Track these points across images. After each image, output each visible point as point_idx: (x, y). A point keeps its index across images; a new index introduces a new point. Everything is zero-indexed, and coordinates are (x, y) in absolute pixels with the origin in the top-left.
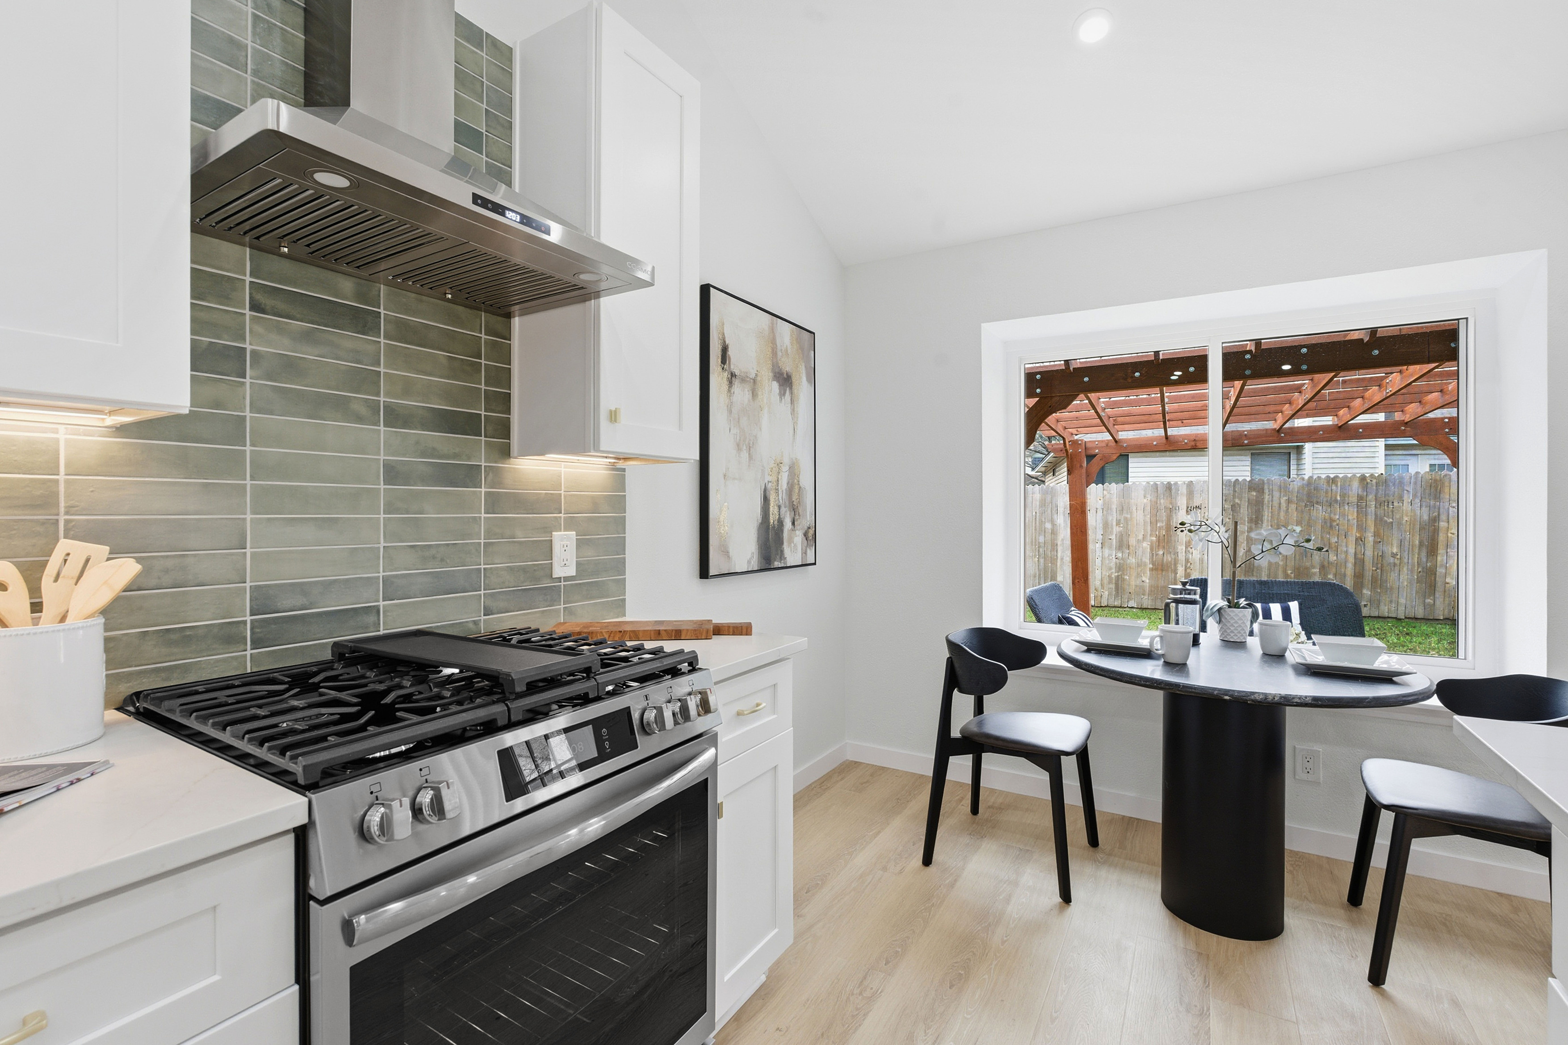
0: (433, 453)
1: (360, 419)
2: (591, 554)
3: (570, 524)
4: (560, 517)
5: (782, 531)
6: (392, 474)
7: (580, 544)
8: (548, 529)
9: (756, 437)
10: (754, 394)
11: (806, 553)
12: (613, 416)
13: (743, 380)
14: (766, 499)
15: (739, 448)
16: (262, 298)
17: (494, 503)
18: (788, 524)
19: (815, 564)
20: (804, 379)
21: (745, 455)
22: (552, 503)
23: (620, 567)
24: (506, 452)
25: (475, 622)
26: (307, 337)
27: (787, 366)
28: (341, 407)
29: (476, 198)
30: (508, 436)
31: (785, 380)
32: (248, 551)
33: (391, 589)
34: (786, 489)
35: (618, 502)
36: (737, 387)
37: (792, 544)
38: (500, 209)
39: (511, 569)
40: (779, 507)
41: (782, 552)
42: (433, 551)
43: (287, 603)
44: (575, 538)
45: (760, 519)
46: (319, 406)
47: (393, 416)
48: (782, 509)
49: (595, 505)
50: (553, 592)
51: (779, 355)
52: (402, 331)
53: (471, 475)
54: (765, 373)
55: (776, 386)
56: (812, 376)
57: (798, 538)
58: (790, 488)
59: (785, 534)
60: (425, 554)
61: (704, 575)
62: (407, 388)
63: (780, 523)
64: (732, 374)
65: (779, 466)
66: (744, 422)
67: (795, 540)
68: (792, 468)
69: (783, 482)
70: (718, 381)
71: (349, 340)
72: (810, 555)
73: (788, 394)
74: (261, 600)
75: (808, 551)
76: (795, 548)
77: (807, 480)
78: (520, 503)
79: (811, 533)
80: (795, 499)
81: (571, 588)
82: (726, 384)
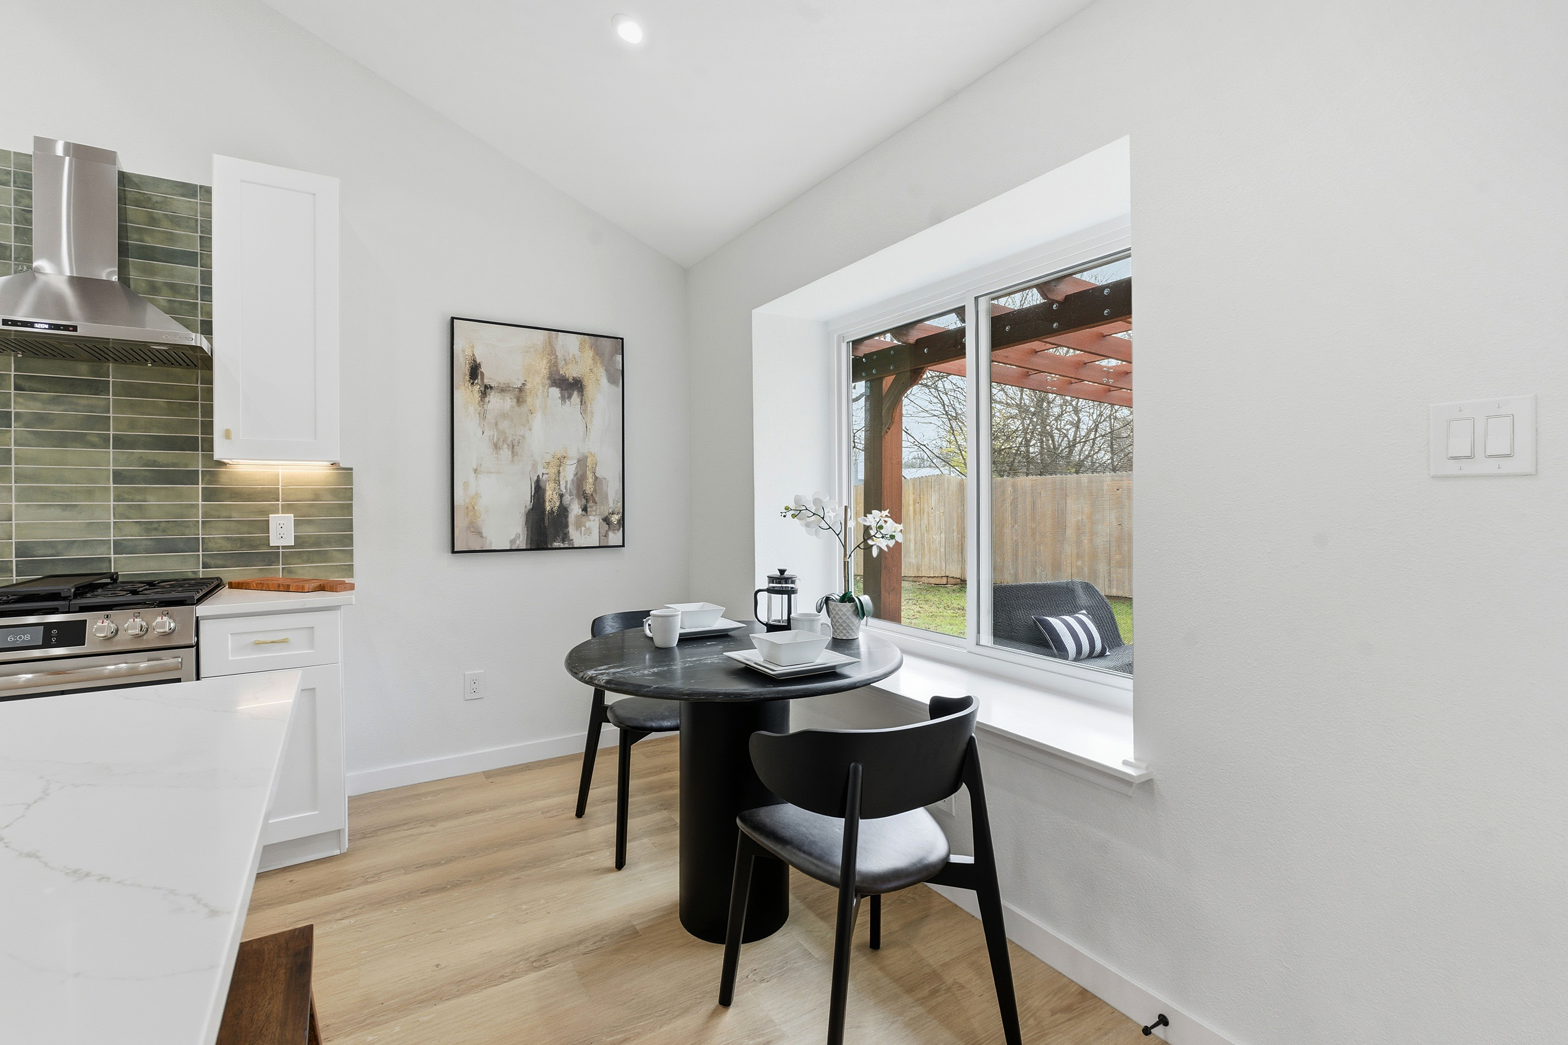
0: (154, 463)
1: (94, 446)
2: (309, 531)
3: (287, 509)
4: (278, 504)
5: (566, 517)
6: (119, 477)
7: (297, 523)
8: (266, 512)
9: (523, 437)
10: (520, 400)
11: (606, 536)
13: (503, 390)
14: (539, 488)
15: (496, 447)
16: (22, 383)
17: (209, 495)
18: (575, 510)
19: (623, 546)
20: (604, 381)
21: (506, 452)
22: (271, 494)
23: (347, 540)
24: (214, 460)
25: (194, 572)
26: (54, 401)
27: (571, 372)
28: (80, 440)
29: (6, 322)
31: (570, 386)
32: (14, 522)
33: (119, 547)
34: (573, 480)
35: (348, 493)
36: (494, 397)
37: (583, 528)
38: (29, 324)
39: (228, 538)
40: (561, 494)
41: (566, 534)
42: (156, 526)
44: (293, 519)
45: (529, 505)
46: (63, 440)
47: (120, 443)
48: (567, 499)
49: (317, 495)
50: (272, 556)
51: (561, 363)
52: (126, 390)
53: (190, 477)
54: (538, 382)
55: (555, 392)
56: (619, 377)
57: (594, 523)
58: (580, 480)
59: (571, 519)
60: (149, 527)
61: (453, 552)
62: (132, 424)
63: (563, 511)
64: (486, 387)
65: (561, 461)
66: (504, 425)
67: (587, 524)
68: (582, 462)
69: (569, 473)
70: (466, 395)
71: (85, 399)
72: (615, 538)
73: (575, 397)
74: (23, 550)
75: (611, 534)
76: (589, 531)
77: (609, 471)
78: (236, 494)
79: (615, 518)
80: (589, 488)
81: (291, 554)
82: (477, 396)
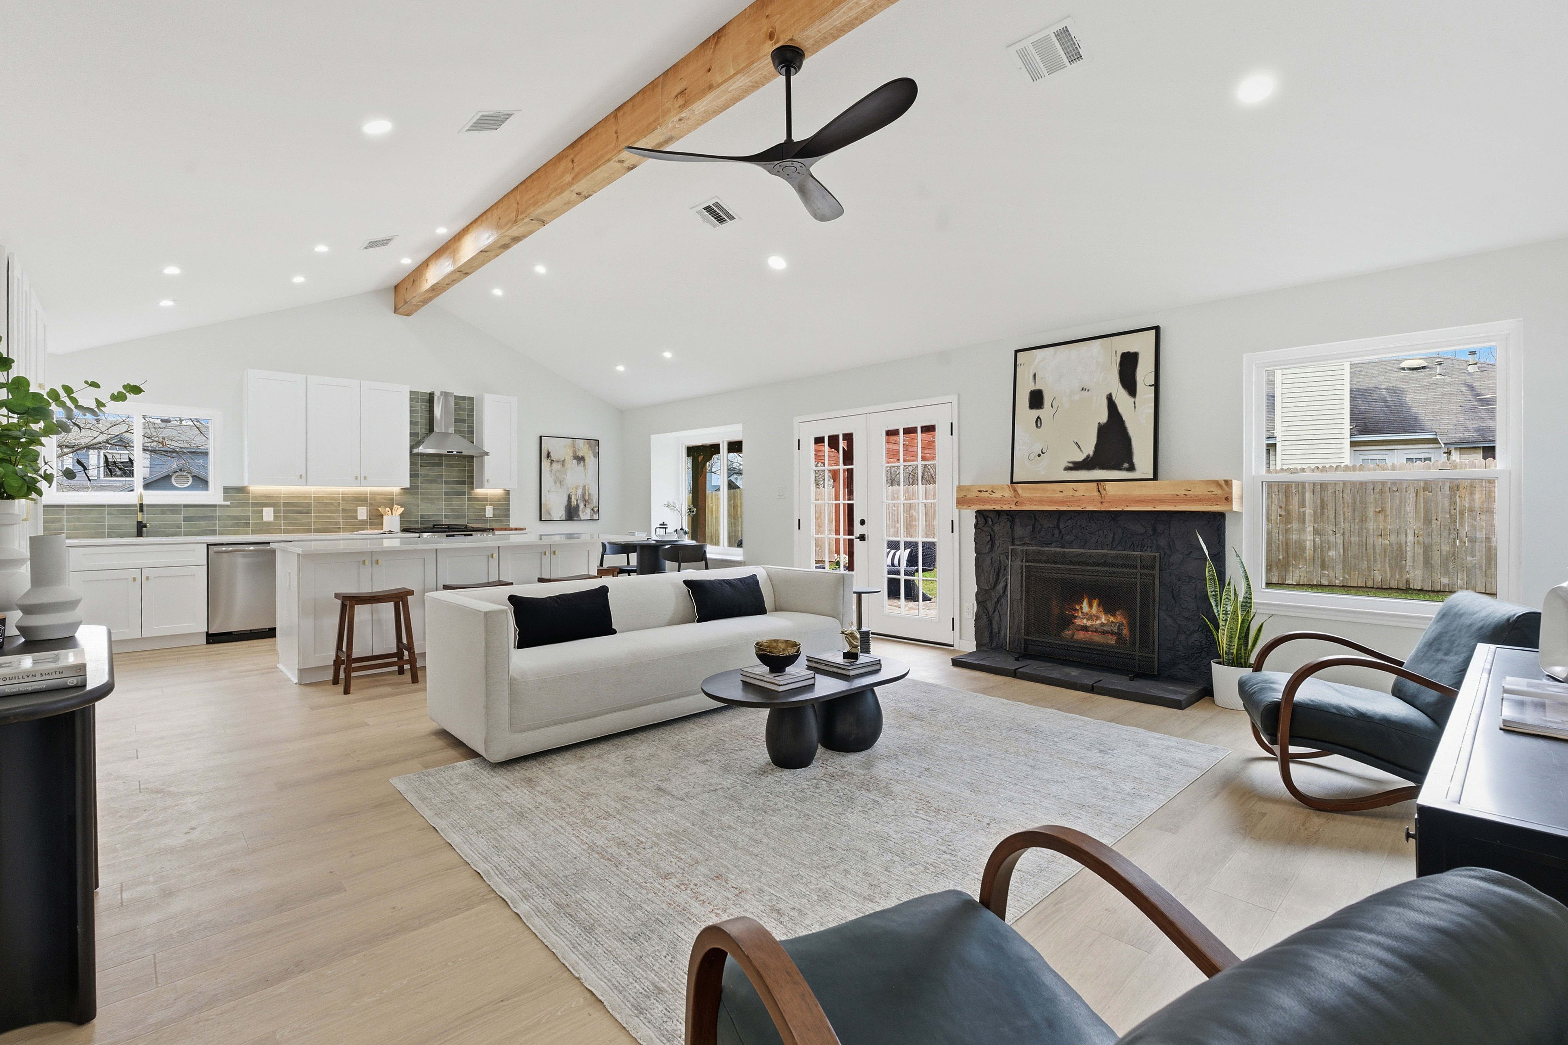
0: (455, 489)
1: (439, 484)
2: (497, 512)
3: (491, 505)
4: (489, 504)
6: (446, 494)
7: (493, 510)
8: (485, 505)
9: (564, 478)
10: (563, 465)
11: (592, 516)
12: (488, 481)
13: (557, 462)
14: (569, 498)
15: (555, 482)
16: (422, 464)
17: (469, 500)
18: (582, 506)
19: (600, 518)
20: (592, 457)
21: (558, 484)
22: (486, 500)
23: (508, 515)
24: (473, 489)
26: (430, 469)
27: (580, 454)
28: (435, 482)
29: (448, 452)
30: (473, 484)
31: (580, 459)
32: (420, 508)
33: (446, 516)
34: (581, 495)
35: (508, 499)
36: (554, 464)
38: (452, 452)
39: (474, 514)
40: (577, 500)
41: (579, 515)
42: (455, 510)
43: (426, 517)
44: (492, 508)
45: (566, 504)
46: (431, 482)
47: (446, 482)
48: (579, 502)
49: (499, 500)
50: (486, 520)
51: (577, 451)
52: (447, 465)
53: (464, 494)
54: (569, 457)
55: (575, 461)
56: (597, 455)
57: (588, 510)
58: (584, 494)
59: (580, 509)
60: (453, 510)
61: (541, 520)
62: (449, 476)
63: (578, 506)
64: (552, 460)
65: (577, 488)
66: (558, 474)
67: (586, 511)
68: (584, 487)
69: (580, 492)
70: (545, 463)
71: (437, 469)
72: (595, 517)
73: (582, 463)
74: (422, 516)
75: (594, 516)
76: (586, 514)
77: (594, 491)
78: (477, 499)
79: (596, 509)
80: (587, 498)
81: (493, 520)
82: (549, 464)
